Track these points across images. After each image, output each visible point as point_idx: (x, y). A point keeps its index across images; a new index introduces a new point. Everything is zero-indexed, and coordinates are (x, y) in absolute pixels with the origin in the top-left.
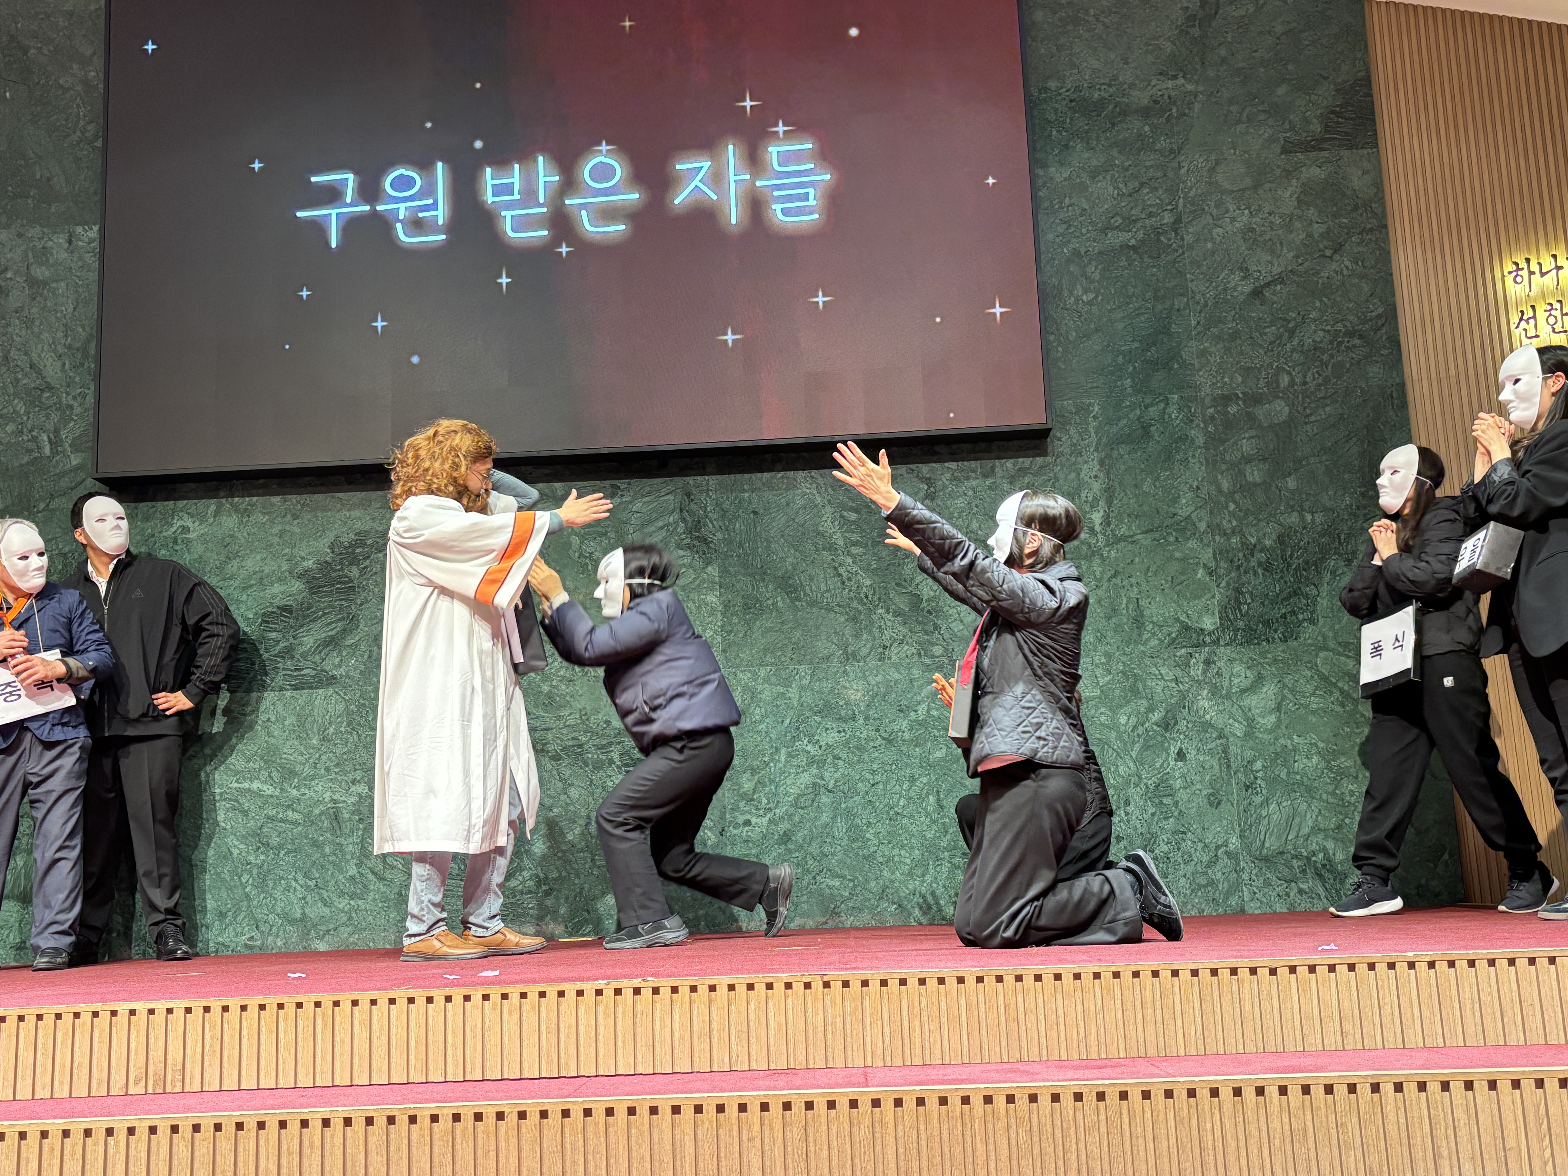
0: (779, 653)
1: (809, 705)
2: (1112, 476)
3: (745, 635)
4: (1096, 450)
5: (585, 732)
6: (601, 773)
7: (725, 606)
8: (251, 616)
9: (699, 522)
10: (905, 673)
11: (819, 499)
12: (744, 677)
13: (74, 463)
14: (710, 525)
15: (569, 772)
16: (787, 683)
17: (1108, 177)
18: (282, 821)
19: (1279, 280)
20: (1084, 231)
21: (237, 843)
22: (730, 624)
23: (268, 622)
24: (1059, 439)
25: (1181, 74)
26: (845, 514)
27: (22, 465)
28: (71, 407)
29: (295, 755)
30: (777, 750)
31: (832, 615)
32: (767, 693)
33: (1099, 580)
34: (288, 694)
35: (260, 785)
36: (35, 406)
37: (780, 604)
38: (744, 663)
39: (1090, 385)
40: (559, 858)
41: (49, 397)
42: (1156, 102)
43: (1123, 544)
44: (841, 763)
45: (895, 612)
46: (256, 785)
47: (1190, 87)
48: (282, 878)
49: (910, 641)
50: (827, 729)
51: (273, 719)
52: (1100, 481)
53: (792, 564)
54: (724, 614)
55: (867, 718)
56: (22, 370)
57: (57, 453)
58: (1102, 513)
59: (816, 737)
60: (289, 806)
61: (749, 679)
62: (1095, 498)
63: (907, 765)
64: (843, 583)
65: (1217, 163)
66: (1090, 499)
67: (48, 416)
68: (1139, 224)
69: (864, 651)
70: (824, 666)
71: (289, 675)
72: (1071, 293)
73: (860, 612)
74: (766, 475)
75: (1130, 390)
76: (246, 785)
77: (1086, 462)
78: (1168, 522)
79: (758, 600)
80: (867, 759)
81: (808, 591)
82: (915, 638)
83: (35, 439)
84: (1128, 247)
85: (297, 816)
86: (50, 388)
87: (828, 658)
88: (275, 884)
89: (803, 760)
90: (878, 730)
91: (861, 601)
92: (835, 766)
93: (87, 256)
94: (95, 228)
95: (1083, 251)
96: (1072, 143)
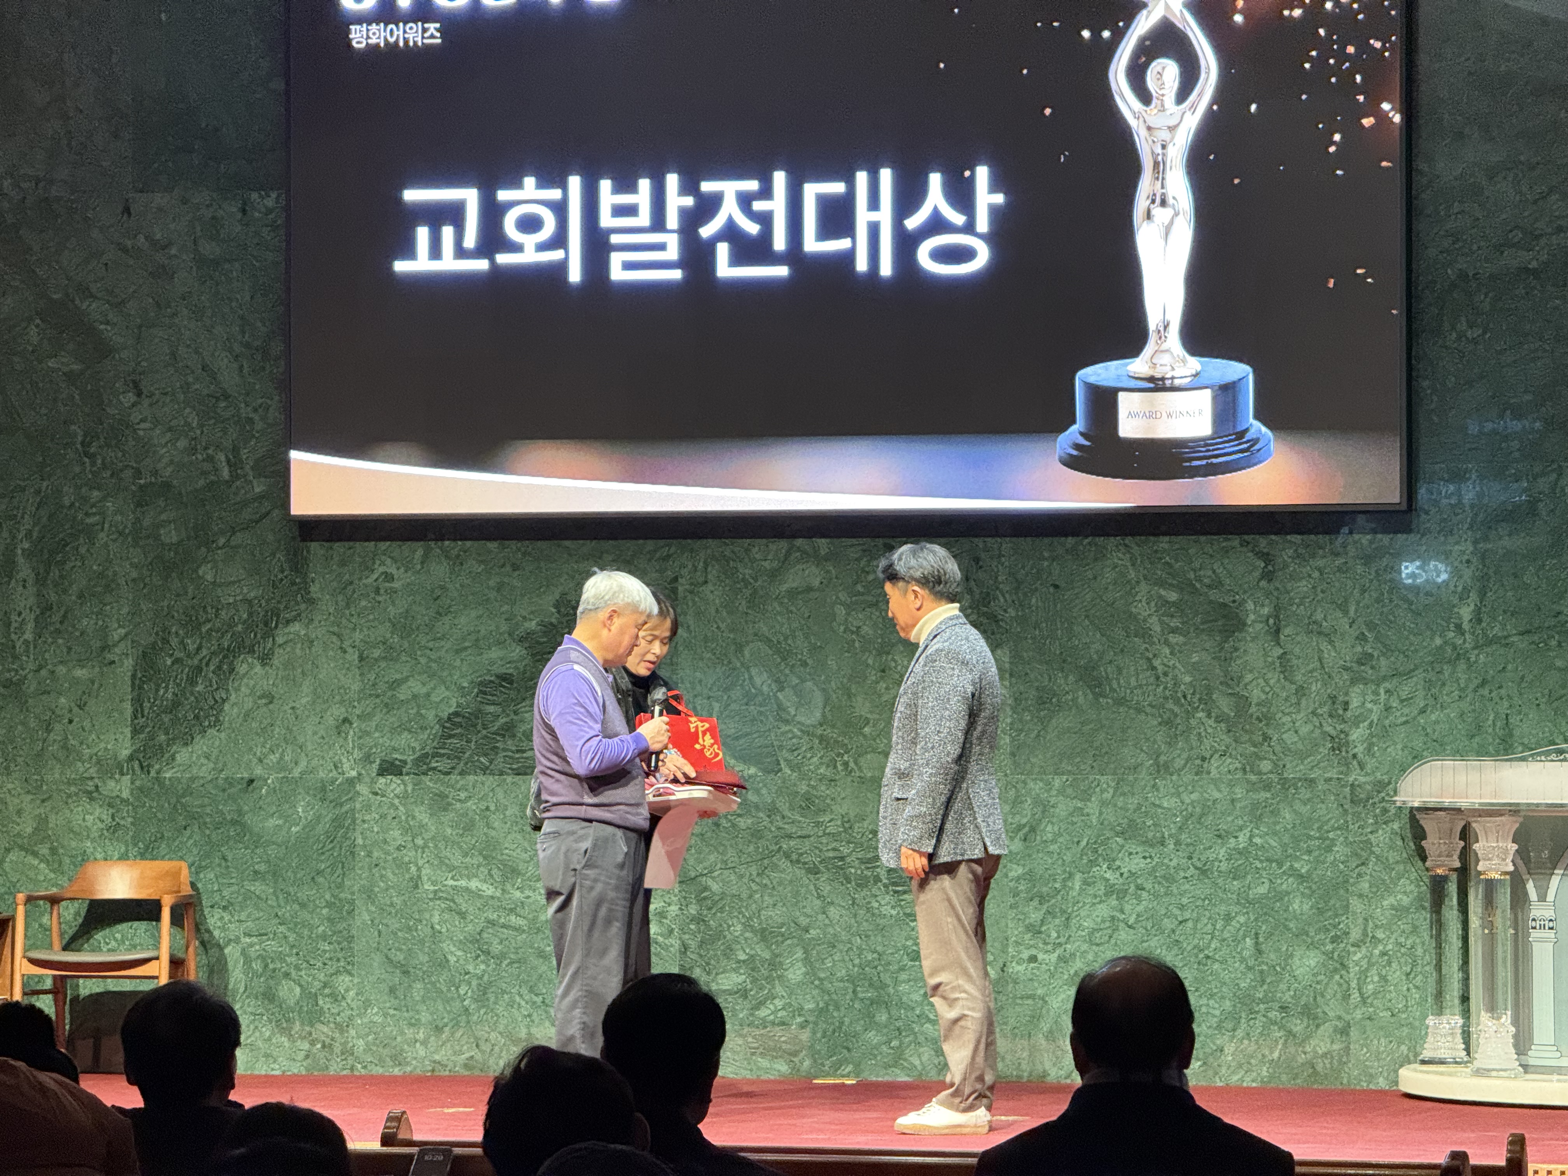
0: (1078, 759)
1: (1110, 822)
2: (1487, 561)
3: (1038, 736)
4: (1471, 527)
5: (849, 842)
6: (865, 892)
7: (1016, 699)
8: (465, 684)
9: (988, 594)
10: (1225, 790)
11: (1132, 574)
12: (1036, 787)
13: (257, 490)
14: (1002, 600)
15: (829, 888)
16: (1086, 796)
17: (1510, 178)
18: (504, 926)
20: (1475, 247)
21: (453, 949)
22: (1021, 720)
23: (485, 693)
24: (1427, 513)
26: (1163, 592)
27: (196, 490)
28: (250, 421)
29: (519, 850)
30: (1071, 875)
31: (1143, 717)
32: (1063, 807)
33: (1461, 690)
34: (509, 779)
35: (479, 884)
36: (210, 419)
37: (1081, 700)
38: (1036, 770)
39: (1468, 446)
40: (817, 986)
41: (226, 407)
43: (1494, 647)
44: (1144, 894)
45: (1217, 717)
46: (474, 884)
48: (504, 992)
49: (1234, 753)
50: (1131, 854)
51: (492, 808)
52: (1472, 568)
53: (1097, 652)
54: (1014, 710)
55: (1178, 843)
56: (193, 372)
57: (238, 477)
58: (1472, 607)
59: (1118, 863)
60: (511, 910)
61: (1041, 789)
62: (1464, 588)
63: (1222, 900)
64: (1158, 678)
66: (1460, 589)
67: (225, 431)
68: (1543, 241)
69: (1179, 763)
70: (1131, 778)
71: (511, 757)
72: (1453, 328)
73: (1176, 715)
74: (1071, 541)
75: (1517, 455)
76: (463, 883)
77: (1457, 543)
78: (1552, 622)
79: (1054, 695)
80: (1175, 891)
81: (1115, 686)
82: (1240, 750)
83: (210, 459)
84: (1527, 270)
85: (521, 922)
86: (226, 397)
87: (1135, 768)
88: (497, 998)
89: (1100, 888)
90: (1190, 858)
91: (1177, 702)
92: (1139, 899)
93: (265, 231)
94: (274, 195)
95: (1471, 275)
96: (1467, 131)
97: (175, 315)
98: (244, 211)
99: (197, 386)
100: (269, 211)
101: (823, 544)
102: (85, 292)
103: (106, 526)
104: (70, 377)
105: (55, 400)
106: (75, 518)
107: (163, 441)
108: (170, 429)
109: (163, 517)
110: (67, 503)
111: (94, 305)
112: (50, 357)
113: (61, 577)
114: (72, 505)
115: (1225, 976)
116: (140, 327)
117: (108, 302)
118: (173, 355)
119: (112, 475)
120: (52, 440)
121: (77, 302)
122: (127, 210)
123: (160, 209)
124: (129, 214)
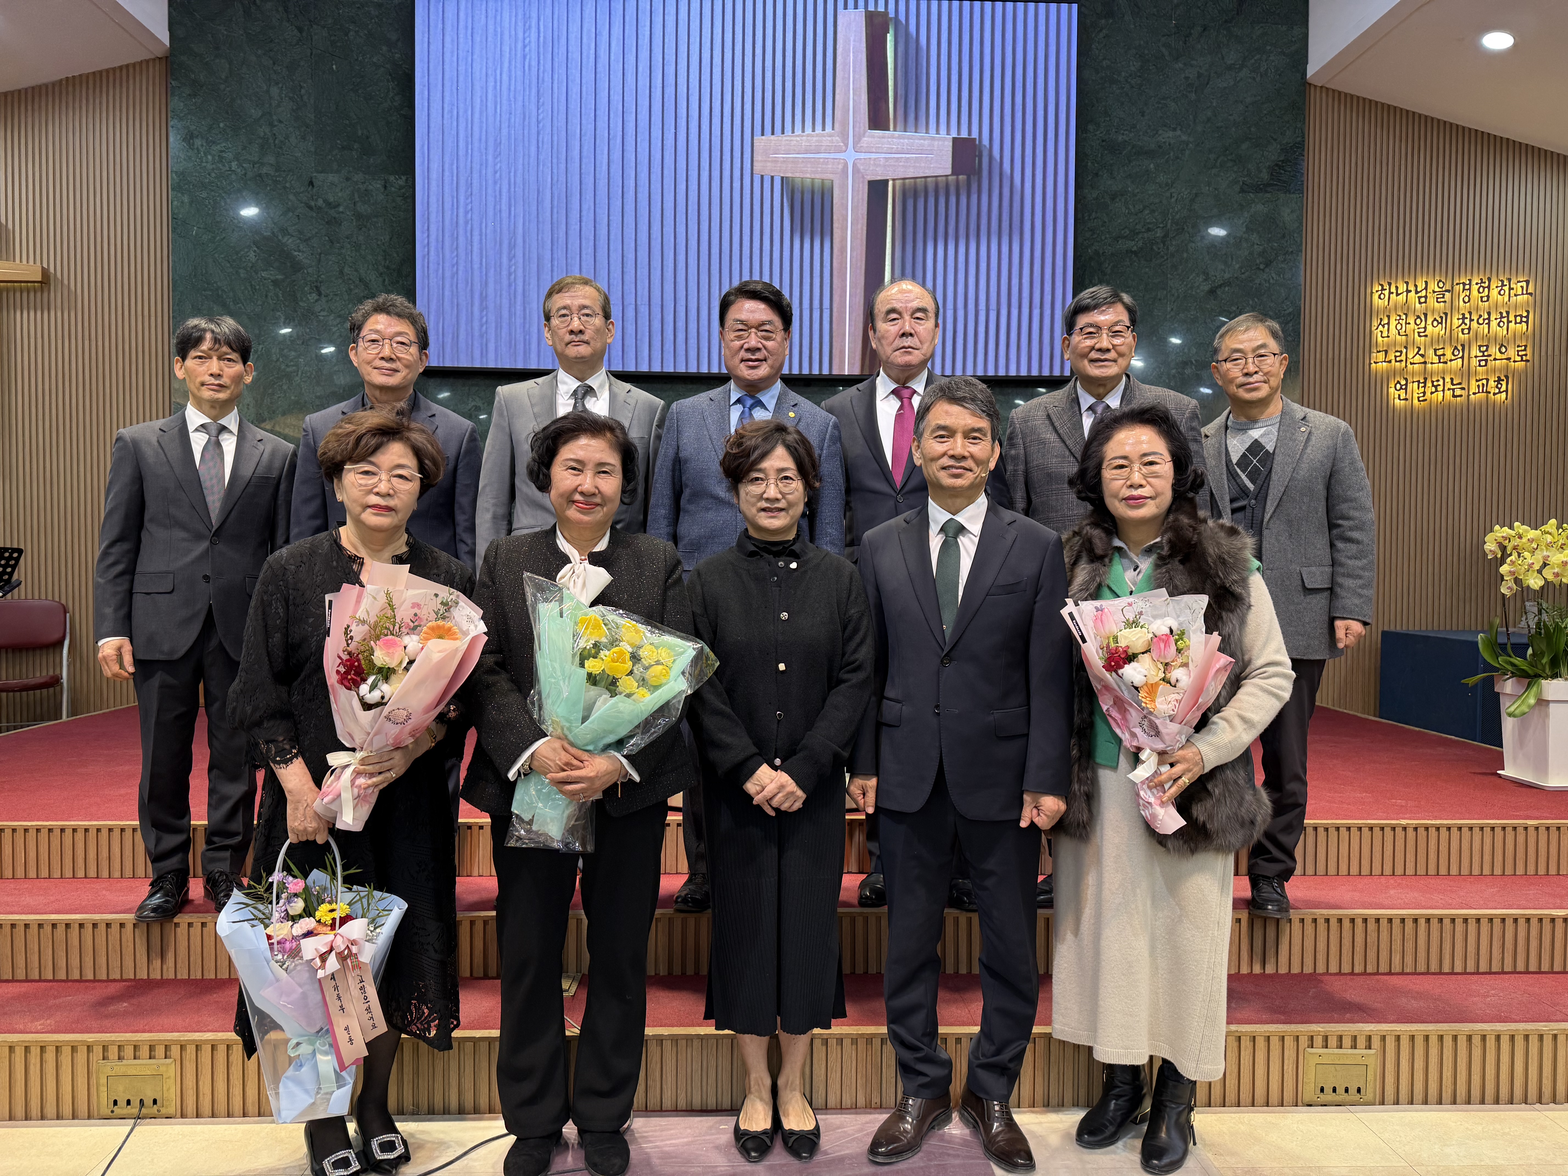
17: (1123, 200)
19: (1227, 283)
20: (1104, 237)
25: (1179, 127)
42: (1160, 147)
47: (1184, 138)
56: (354, 282)
65: (1196, 195)
68: (1140, 236)
84: (1132, 252)
93: (399, 199)
94: (404, 178)
95: (1101, 252)
96: (1100, 173)
97: (342, 247)
98: (385, 187)
99: (356, 291)
100: (401, 188)
102: (284, 231)
103: (300, 373)
104: (275, 283)
105: (266, 296)
106: (280, 368)
107: (335, 323)
108: (340, 316)
109: (336, 368)
110: (274, 359)
111: (290, 240)
112: (263, 271)
113: (271, 403)
114: (278, 360)
116: (320, 254)
117: (300, 239)
118: (341, 272)
119: (303, 343)
120: (265, 320)
121: (280, 237)
122: (311, 183)
123: (332, 184)
124: (313, 186)
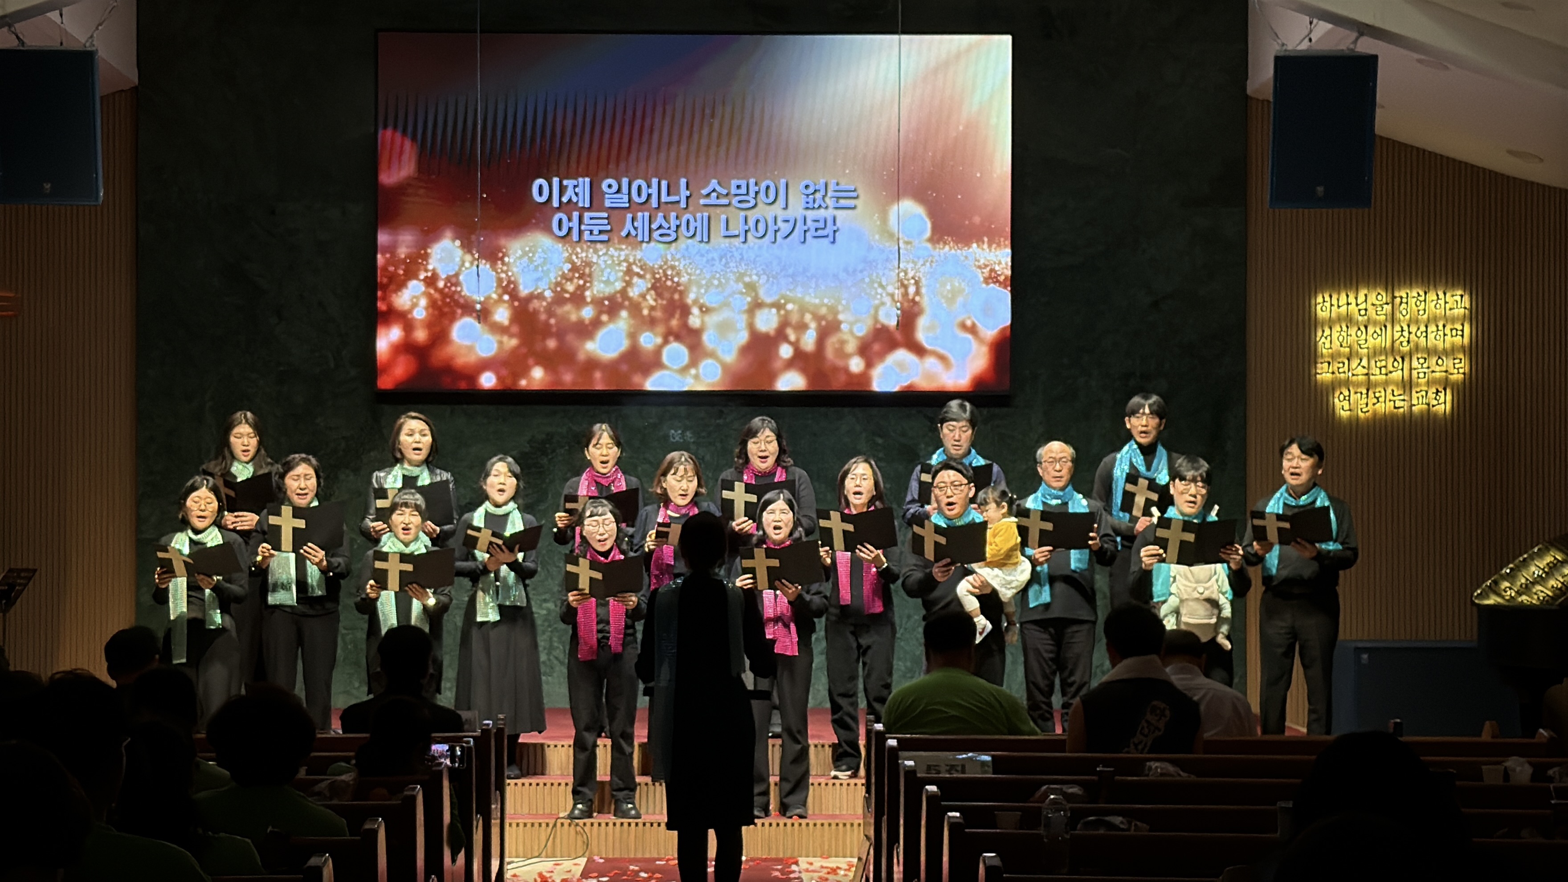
11: (857, 428)
13: (352, 374)
19: (1171, 296)
25: (1119, 144)
26: (874, 438)
27: (315, 374)
28: (348, 335)
36: (323, 333)
41: (332, 327)
47: (1124, 154)
56: (313, 306)
57: (339, 367)
65: (1137, 210)
67: (332, 340)
68: (1081, 251)
74: (823, 409)
83: (323, 356)
84: (1073, 266)
93: (357, 226)
95: (1043, 267)
96: (1041, 190)
97: (302, 273)
99: (315, 314)
101: (683, 409)
102: (247, 258)
105: (229, 320)
107: (295, 346)
108: (299, 339)
109: (295, 389)
111: (253, 266)
112: (226, 296)
115: (907, 648)
116: (281, 279)
117: (261, 265)
118: (301, 296)
119: (263, 365)
120: (227, 343)
121: (242, 264)
123: (293, 212)
124: (274, 214)
